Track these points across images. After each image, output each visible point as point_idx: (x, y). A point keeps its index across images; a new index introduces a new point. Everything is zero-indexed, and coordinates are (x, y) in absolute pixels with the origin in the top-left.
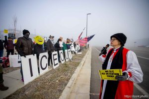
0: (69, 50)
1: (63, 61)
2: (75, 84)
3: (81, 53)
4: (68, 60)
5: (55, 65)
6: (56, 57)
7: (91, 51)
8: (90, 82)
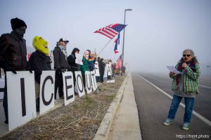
0: (92, 72)
1: (81, 92)
2: (111, 131)
3: (113, 81)
4: (91, 91)
5: (68, 98)
6: (70, 82)
7: (130, 78)
8: (139, 127)
